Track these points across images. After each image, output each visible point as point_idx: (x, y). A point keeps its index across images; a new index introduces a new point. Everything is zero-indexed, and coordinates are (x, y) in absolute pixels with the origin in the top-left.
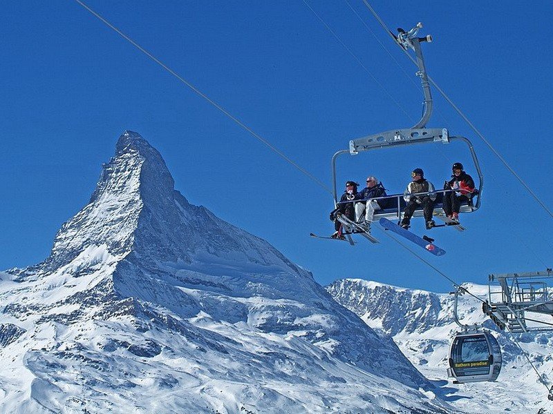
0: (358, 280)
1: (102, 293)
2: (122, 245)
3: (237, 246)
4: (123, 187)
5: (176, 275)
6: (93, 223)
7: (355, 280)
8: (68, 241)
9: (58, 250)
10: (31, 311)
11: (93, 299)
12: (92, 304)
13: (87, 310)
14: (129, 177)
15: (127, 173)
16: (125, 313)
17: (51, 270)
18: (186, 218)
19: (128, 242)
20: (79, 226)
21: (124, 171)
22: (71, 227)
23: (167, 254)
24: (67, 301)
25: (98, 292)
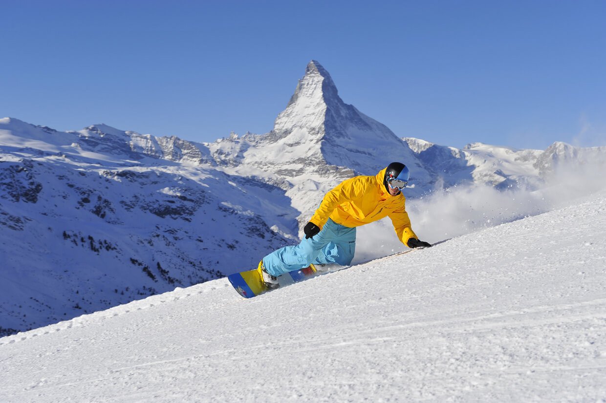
0: (414, 139)
1: (316, 159)
2: (317, 130)
3: (370, 128)
4: (312, 94)
5: (346, 147)
6: (297, 115)
7: (411, 138)
8: (283, 125)
9: (277, 129)
10: (269, 165)
11: (310, 162)
12: (310, 165)
13: (308, 168)
14: (315, 88)
15: (313, 86)
16: (348, 177)
17: (273, 141)
18: (344, 112)
19: (320, 128)
20: (288, 116)
21: (311, 85)
22: (284, 116)
23: (340, 135)
24: (294, 162)
25: (313, 159)
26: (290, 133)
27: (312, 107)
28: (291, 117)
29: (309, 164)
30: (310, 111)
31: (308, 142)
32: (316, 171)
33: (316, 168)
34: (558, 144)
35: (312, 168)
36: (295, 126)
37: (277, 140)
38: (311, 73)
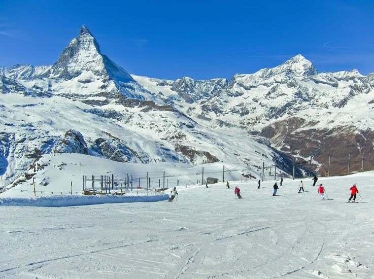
2: (100, 72)
4: (88, 48)
6: (81, 62)
8: (73, 68)
9: (70, 71)
13: (111, 100)
14: (90, 44)
15: (88, 43)
17: (68, 79)
20: (75, 62)
21: (86, 41)
22: (72, 62)
24: (97, 95)
25: (113, 93)
26: (80, 74)
27: (91, 57)
28: (78, 62)
29: (111, 97)
30: (90, 59)
31: (96, 80)
32: (119, 103)
33: (118, 100)
34: (186, 78)
35: (114, 100)
36: (82, 69)
37: (71, 78)
38: (84, 34)
